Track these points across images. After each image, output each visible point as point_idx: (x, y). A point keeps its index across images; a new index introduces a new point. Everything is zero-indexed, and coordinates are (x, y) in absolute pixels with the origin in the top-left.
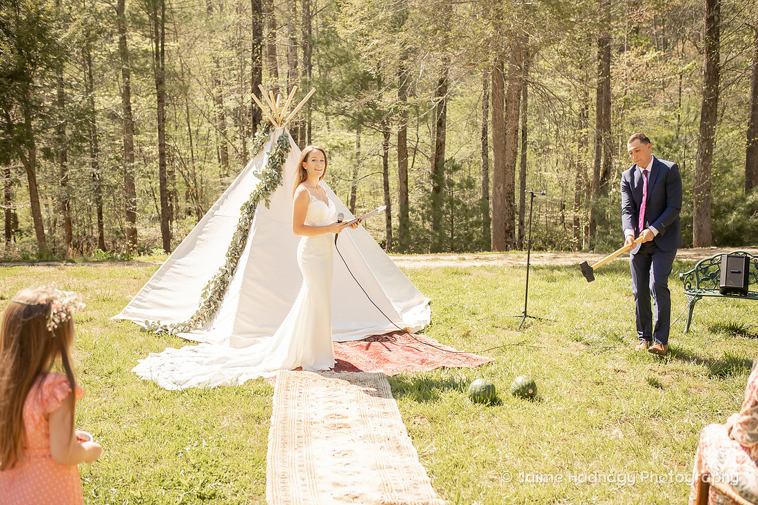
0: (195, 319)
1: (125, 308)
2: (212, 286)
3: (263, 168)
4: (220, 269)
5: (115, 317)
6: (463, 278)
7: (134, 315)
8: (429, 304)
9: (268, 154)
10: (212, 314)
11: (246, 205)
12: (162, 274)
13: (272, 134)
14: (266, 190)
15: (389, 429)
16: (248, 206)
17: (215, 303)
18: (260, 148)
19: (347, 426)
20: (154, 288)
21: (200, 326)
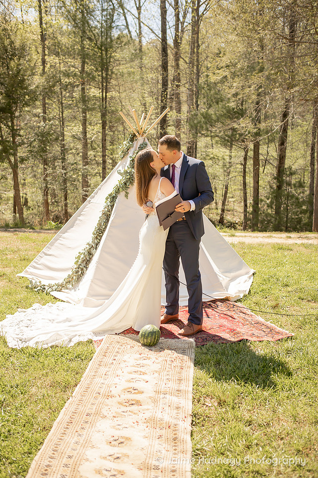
0: (66, 281)
1: (27, 269)
2: (82, 256)
3: (126, 168)
4: (88, 244)
5: (19, 275)
6: (286, 253)
7: (31, 274)
8: (253, 274)
9: (131, 157)
10: (79, 278)
11: (110, 196)
12: (52, 244)
13: (135, 142)
14: (125, 184)
15: (176, 411)
16: (111, 197)
17: (82, 269)
18: (125, 153)
19: (138, 403)
20: (46, 255)
21: (71, 286)
